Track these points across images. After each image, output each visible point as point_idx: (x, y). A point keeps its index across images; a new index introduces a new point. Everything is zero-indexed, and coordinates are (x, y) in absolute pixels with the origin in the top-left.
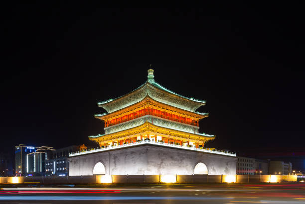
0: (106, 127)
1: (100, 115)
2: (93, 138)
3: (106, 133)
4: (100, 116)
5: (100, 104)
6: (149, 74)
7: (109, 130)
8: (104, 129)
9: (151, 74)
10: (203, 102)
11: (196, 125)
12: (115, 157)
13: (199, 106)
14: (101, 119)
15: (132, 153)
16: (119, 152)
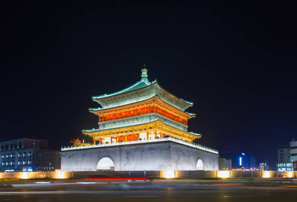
0: (101, 121)
1: (94, 109)
2: (87, 132)
3: (101, 128)
4: (94, 111)
5: (95, 98)
6: (143, 73)
7: (104, 125)
8: (99, 123)
9: (145, 73)
10: (192, 104)
11: (186, 125)
12: (128, 153)
13: (188, 107)
14: (95, 113)
15: (150, 149)
16: (133, 147)
